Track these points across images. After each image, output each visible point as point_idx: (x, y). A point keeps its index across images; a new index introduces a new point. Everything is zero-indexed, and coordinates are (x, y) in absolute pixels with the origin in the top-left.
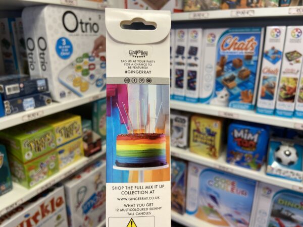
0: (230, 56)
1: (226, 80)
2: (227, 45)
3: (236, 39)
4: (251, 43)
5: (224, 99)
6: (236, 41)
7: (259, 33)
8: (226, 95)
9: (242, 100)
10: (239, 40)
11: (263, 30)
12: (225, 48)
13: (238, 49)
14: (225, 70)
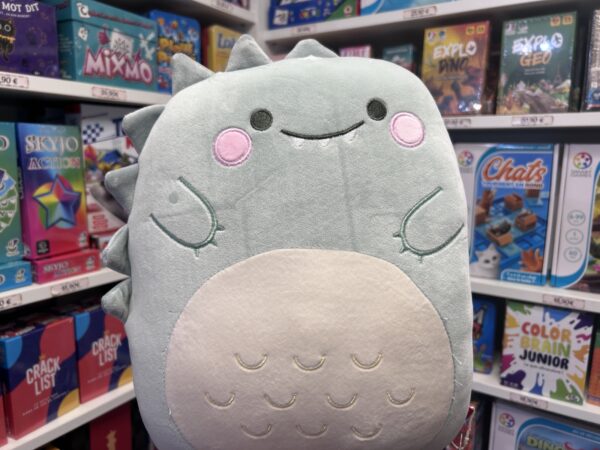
0: (500, 190)
1: (494, 231)
2: (494, 171)
3: (510, 162)
4: (536, 169)
5: (489, 266)
6: (510, 166)
7: (550, 152)
8: (494, 258)
9: (523, 266)
10: (516, 165)
11: (557, 147)
12: (490, 176)
13: (514, 178)
14: (491, 213)
